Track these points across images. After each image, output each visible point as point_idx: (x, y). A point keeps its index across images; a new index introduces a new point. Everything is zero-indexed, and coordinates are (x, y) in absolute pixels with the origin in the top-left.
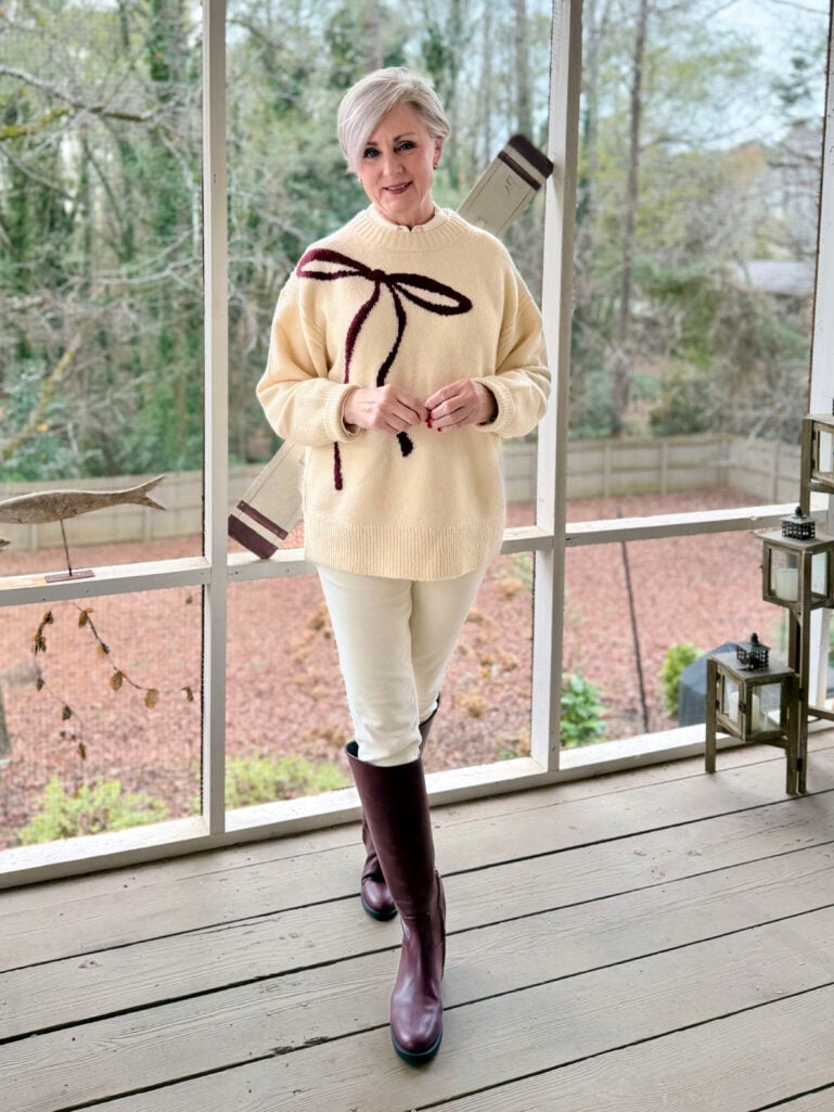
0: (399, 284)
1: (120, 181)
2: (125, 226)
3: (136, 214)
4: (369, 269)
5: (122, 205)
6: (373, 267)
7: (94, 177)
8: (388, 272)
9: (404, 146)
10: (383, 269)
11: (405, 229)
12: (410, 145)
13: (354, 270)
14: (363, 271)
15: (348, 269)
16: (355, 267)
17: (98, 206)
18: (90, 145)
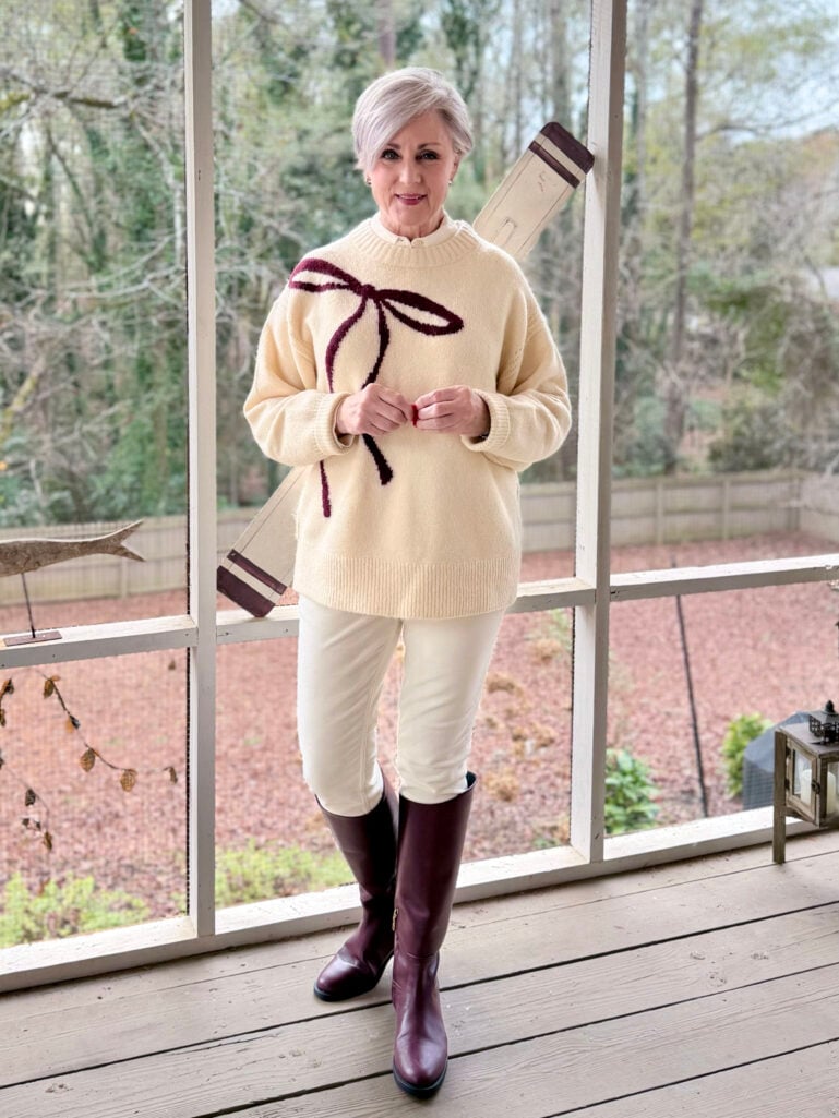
0: (387, 300)
1: (90, 178)
2: (96, 230)
3: (109, 216)
4: (359, 284)
5: (92, 205)
6: (364, 281)
7: (59, 174)
8: (378, 288)
9: (427, 155)
10: (373, 284)
11: (406, 241)
13: (343, 283)
14: (352, 284)
15: (337, 281)
16: (345, 280)
17: (63, 207)
18: (54, 136)
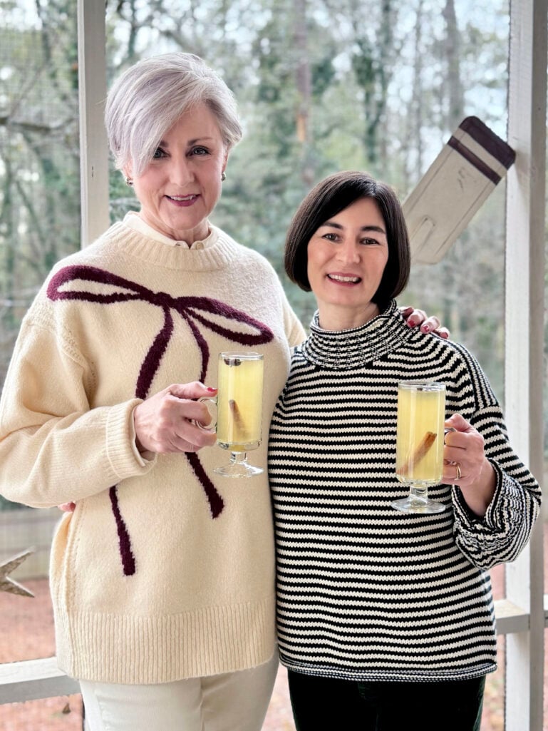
0: (190, 309)
4: (151, 292)
6: (156, 291)
8: (175, 295)
9: (197, 151)
10: (167, 292)
11: (184, 244)
12: (205, 151)
13: (133, 293)
14: (144, 294)
15: (125, 291)
16: (134, 290)
